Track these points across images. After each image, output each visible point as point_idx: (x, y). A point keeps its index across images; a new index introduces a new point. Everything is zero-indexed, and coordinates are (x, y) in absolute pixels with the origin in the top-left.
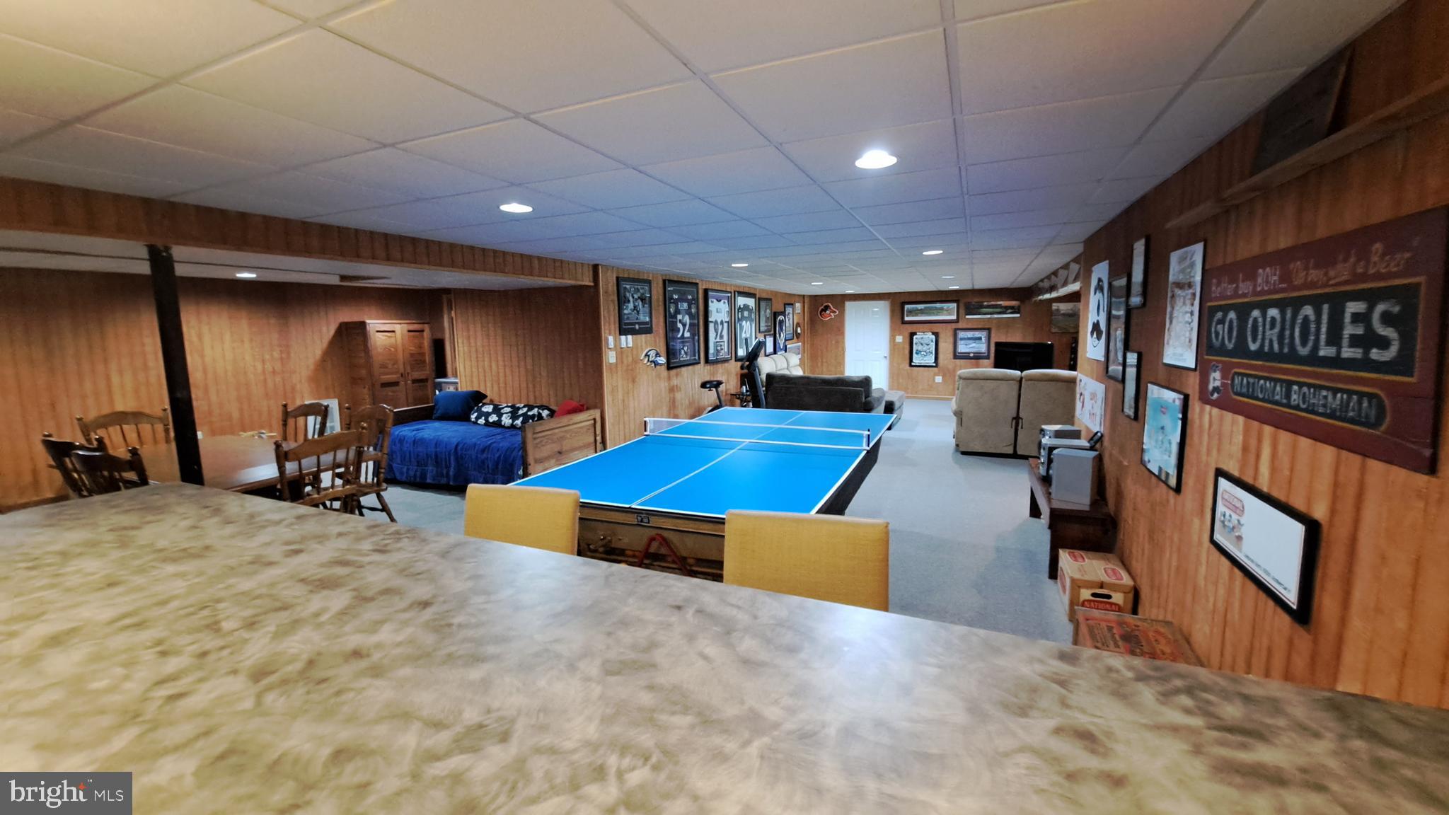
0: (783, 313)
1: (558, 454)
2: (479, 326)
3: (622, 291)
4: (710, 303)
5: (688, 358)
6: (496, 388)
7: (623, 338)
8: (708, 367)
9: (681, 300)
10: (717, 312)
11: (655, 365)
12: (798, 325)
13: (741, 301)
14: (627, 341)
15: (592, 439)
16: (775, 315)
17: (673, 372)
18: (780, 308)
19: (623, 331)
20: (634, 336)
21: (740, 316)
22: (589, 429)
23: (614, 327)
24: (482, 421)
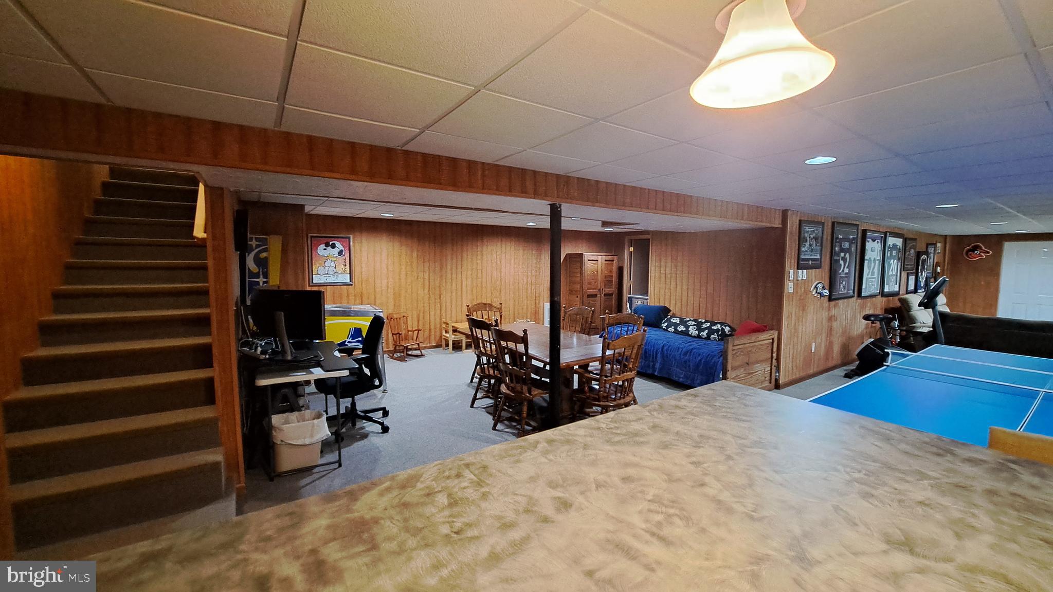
0: (927, 253)
1: (746, 365)
2: (669, 260)
3: (803, 232)
4: (867, 244)
5: (845, 292)
6: (679, 304)
7: (800, 271)
8: (859, 301)
9: (845, 239)
10: (872, 251)
11: (821, 296)
12: (938, 264)
13: (891, 241)
14: (803, 274)
15: (769, 356)
16: (919, 254)
17: (833, 303)
18: (921, 247)
19: (799, 267)
20: (808, 270)
21: (889, 255)
22: (768, 347)
23: (794, 262)
24: (672, 329)
